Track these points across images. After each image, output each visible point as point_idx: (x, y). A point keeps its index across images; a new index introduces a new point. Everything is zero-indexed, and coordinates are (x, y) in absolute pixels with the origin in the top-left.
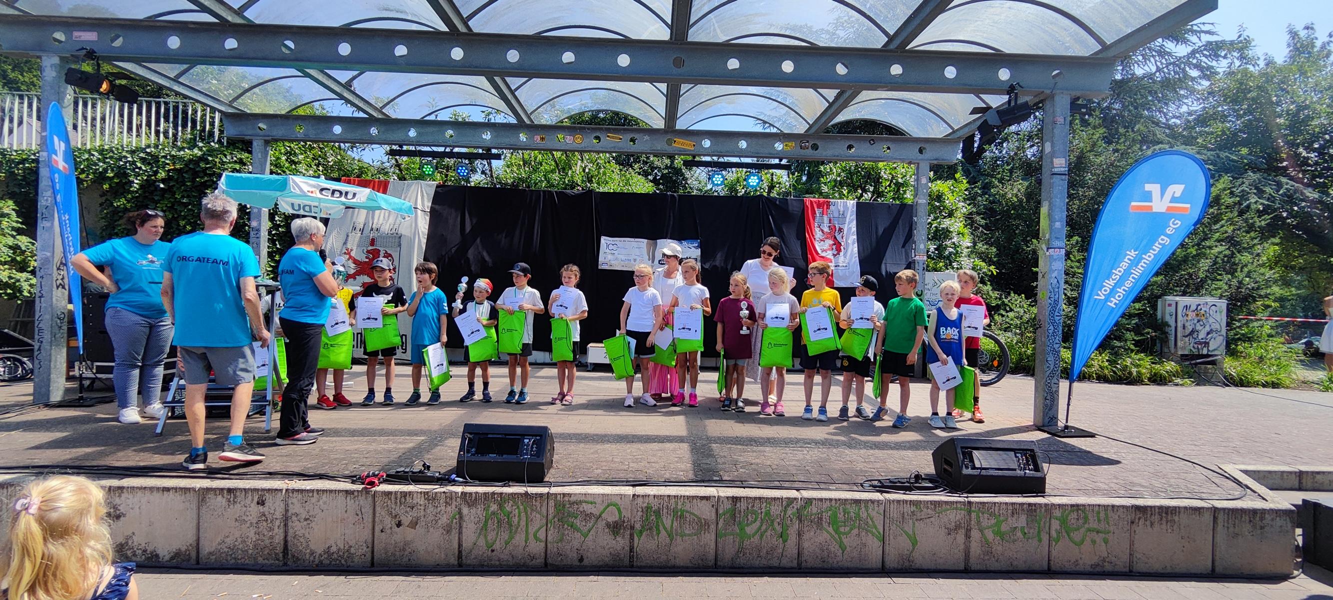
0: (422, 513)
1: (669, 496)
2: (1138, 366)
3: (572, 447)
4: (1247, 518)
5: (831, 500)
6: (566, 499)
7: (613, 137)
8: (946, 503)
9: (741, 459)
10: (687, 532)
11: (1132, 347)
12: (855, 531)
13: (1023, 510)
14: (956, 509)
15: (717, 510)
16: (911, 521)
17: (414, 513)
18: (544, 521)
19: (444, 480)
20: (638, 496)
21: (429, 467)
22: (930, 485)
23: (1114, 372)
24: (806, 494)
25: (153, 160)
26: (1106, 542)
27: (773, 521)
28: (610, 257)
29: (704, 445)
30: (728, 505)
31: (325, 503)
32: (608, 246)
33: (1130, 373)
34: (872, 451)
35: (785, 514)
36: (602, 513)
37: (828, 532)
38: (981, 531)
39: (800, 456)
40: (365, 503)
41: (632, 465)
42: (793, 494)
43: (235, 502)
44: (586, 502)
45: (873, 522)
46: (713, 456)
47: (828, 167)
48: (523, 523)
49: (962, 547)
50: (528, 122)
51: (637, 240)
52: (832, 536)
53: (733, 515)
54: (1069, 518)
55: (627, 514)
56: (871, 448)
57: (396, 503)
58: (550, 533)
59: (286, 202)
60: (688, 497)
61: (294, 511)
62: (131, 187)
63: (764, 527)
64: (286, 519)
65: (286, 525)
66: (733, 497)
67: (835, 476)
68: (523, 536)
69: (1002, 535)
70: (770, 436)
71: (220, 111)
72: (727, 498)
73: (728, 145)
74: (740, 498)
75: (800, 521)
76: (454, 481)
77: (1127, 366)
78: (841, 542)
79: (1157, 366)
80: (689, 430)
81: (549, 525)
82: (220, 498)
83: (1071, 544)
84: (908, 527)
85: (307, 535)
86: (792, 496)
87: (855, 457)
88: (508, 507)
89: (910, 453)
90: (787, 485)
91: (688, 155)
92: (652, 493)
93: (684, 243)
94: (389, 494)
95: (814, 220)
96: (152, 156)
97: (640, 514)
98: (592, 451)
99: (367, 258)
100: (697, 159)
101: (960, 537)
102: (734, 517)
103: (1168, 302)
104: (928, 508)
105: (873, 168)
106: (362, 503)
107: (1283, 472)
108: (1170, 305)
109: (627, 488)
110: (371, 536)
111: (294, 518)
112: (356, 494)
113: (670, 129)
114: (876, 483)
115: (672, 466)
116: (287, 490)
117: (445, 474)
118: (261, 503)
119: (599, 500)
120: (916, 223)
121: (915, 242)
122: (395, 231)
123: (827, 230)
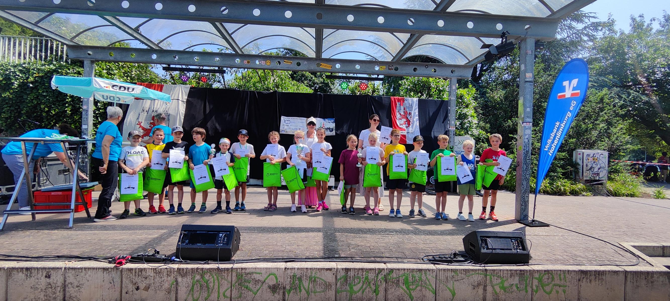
0: (152, 281)
1: (307, 268)
2: (564, 186)
3: (254, 236)
4: (644, 277)
5: (404, 269)
6: (243, 271)
7: (287, 62)
8: (472, 270)
9: (353, 242)
10: (318, 290)
11: (561, 176)
12: (419, 288)
13: (517, 274)
14: (478, 274)
15: (336, 276)
16: (452, 282)
17: (147, 282)
18: (230, 285)
19: (167, 260)
20: (288, 269)
21: (158, 253)
22: (463, 259)
23: (552, 189)
24: (390, 266)
25: (26, 71)
26: (564, 292)
27: (370, 283)
28: (286, 127)
29: (331, 234)
30: (343, 273)
31: (90, 276)
32: (285, 121)
33: (560, 190)
34: (428, 237)
35: (377, 278)
36: (266, 279)
37: (403, 288)
38: (493, 286)
39: (387, 240)
40: (116, 275)
41: (287, 247)
42: (382, 266)
43: (31, 276)
44: (255, 273)
45: (429, 282)
46: (335, 240)
47: (403, 81)
48: (216, 287)
49: (482, 296)
50: (241, 53)
51: (301, 118)
52: (405, 292)
53: (346, 279)
54: (543, 278)
55: (281, 280)
56: (427, 234)
57: (135, 275)
58: (233, 292)
59: (99, 95)
60: (319, 269)
61: (70, 281)
62: (13, 86)
63: (364, 287)
64: (64, 286)
65: (64, 290)
66: (346, 269)
67: (407, 253)
68: (216, 295)
69: (505, 289)
70: (370, 227)
71: (67, 45)
72: (342, 269)
73: (349, 67)
74: (350, 269)
75: (386, 282)
76: (174, 261)
77: (558, 186)
78: (411, 294)
79: (574, 186)
80: (324, 224)
81: (233, 288)
82: (20, 274)
83: (545, 294)
84: (450, 285)
85: (78, 296)
86: (381, 268)
87: (418, 240)
88: (207, 277)
89: (449, 237)
90: (378, 259)
91: (329, 72)
92: (296, 267)
93: (326, 120)
94: (130, 270)
95: (396, 108)
96: (26, 69)
97: (289, 279)
98: (265, 238)
99: (150, 127)
100: (334, 74)
101: (481, 291)
102: (346, 280)
103: (578, 153)
104: (461, 273)
105: (427, 82)
106: (114, 275)
107: (654, 247)
108: (580, 154)
109: (282, 263)
110: (119, 296)
111: (70, 286)
112: (110, 270)
113: (319, 58)
114: (431, 258)
115: (311, 248)
116: (65, 268)
117: (169, 256)
118: (48, 276)
119: (263, 272)
120: (450, 110)
121: (449, 120)
122: (166, 112)
123: (403, 113)
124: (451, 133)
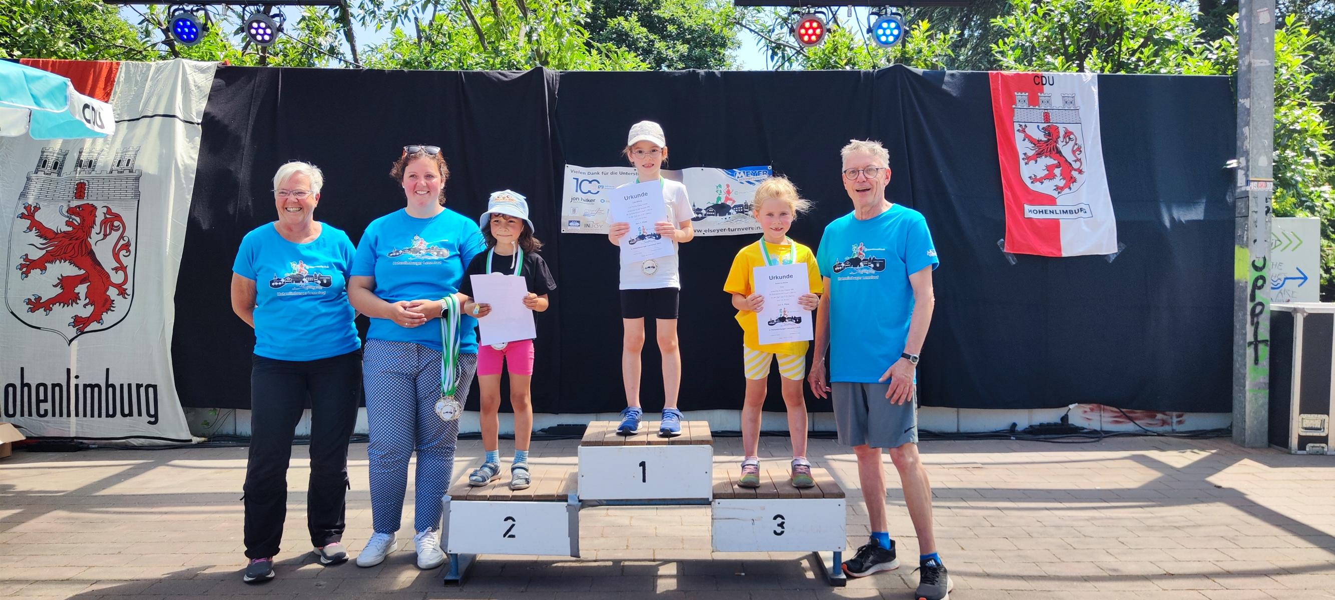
28: (583, 208)
93: (739, 172)
95: (1011, 115)
99: (68, 224)
120: (1249, 109)
121: (1246, 154)
122: (127, 165)
123: (1040, 136)
124: (1256, 208)
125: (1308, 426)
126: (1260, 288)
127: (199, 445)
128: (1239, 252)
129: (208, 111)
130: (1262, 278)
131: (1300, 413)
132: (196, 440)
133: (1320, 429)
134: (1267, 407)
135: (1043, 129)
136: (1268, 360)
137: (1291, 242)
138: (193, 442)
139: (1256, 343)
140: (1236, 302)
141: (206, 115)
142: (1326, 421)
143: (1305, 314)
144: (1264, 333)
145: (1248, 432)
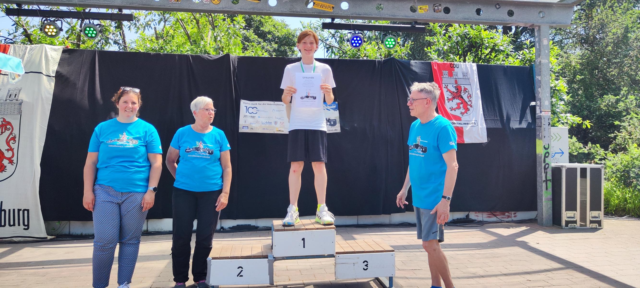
28: (250, 120)
51: (276, 103)
73: (366, 8)
91: (329, 17)
95: (442, 81)
120: (540, 81)
121: (540, 99)
122: (15, 97)
123: (454, 90)
124: (545, 122)
125: (569, 216)
126: (547, 157)
127: (51, 240)
128: (538, 142)
129: (58, 70)
130: (548, 153)
131: (566, 211)
132: (49, 237)
133: (573, 218)
134: (551, 209)
135: (455, 87)
136: (551, 188)
137: (557, 137)
138: (48, 239)
139: (546, 181)
140: (538, 163)
141: (57, 72)
142: (576, 214)
143: (566, 168)
144: (549, 177)
145: (544, 220)
